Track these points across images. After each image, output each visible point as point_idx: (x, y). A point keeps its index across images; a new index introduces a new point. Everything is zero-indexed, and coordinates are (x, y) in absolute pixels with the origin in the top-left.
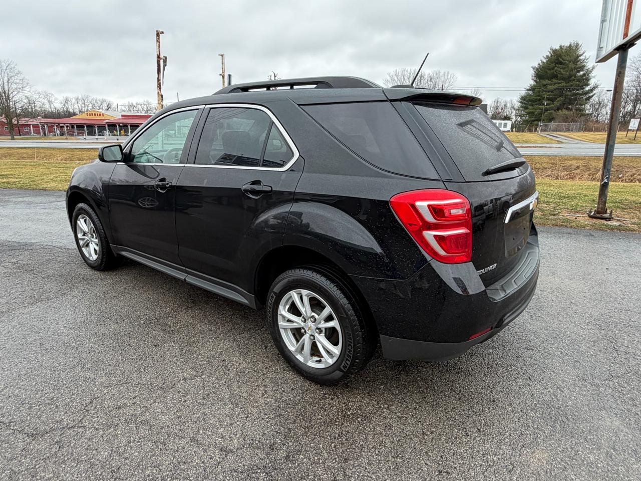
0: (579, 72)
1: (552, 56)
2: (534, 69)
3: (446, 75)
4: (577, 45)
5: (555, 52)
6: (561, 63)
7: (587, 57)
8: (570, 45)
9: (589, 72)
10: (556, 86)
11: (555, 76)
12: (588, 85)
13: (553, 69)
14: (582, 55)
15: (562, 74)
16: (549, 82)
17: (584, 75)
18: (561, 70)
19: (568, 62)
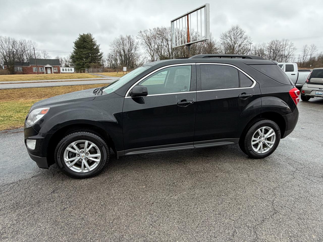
0: (94, 46)
1: (81, 38)
2: (74, 43)
3: (30, 42)
4: (90, 34)
5: (81, 36)
6: (86, 42)
7: (96, 40)
8: (88, 34)
9: (98, 47)
10: (87, 52)
11: (85, 48)
12: (99, 52)
13: (83, 44)
14: (93, 39)
15: (88, 47)
16: (83, 50)
17: (96, 48)
18: (87, 45)
19: (88, 42)
